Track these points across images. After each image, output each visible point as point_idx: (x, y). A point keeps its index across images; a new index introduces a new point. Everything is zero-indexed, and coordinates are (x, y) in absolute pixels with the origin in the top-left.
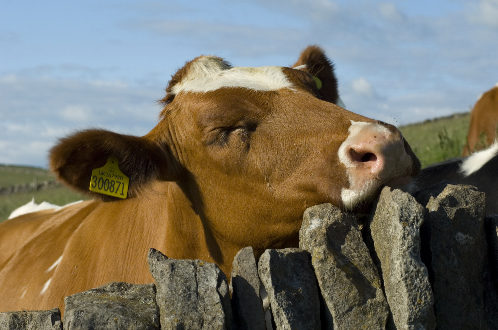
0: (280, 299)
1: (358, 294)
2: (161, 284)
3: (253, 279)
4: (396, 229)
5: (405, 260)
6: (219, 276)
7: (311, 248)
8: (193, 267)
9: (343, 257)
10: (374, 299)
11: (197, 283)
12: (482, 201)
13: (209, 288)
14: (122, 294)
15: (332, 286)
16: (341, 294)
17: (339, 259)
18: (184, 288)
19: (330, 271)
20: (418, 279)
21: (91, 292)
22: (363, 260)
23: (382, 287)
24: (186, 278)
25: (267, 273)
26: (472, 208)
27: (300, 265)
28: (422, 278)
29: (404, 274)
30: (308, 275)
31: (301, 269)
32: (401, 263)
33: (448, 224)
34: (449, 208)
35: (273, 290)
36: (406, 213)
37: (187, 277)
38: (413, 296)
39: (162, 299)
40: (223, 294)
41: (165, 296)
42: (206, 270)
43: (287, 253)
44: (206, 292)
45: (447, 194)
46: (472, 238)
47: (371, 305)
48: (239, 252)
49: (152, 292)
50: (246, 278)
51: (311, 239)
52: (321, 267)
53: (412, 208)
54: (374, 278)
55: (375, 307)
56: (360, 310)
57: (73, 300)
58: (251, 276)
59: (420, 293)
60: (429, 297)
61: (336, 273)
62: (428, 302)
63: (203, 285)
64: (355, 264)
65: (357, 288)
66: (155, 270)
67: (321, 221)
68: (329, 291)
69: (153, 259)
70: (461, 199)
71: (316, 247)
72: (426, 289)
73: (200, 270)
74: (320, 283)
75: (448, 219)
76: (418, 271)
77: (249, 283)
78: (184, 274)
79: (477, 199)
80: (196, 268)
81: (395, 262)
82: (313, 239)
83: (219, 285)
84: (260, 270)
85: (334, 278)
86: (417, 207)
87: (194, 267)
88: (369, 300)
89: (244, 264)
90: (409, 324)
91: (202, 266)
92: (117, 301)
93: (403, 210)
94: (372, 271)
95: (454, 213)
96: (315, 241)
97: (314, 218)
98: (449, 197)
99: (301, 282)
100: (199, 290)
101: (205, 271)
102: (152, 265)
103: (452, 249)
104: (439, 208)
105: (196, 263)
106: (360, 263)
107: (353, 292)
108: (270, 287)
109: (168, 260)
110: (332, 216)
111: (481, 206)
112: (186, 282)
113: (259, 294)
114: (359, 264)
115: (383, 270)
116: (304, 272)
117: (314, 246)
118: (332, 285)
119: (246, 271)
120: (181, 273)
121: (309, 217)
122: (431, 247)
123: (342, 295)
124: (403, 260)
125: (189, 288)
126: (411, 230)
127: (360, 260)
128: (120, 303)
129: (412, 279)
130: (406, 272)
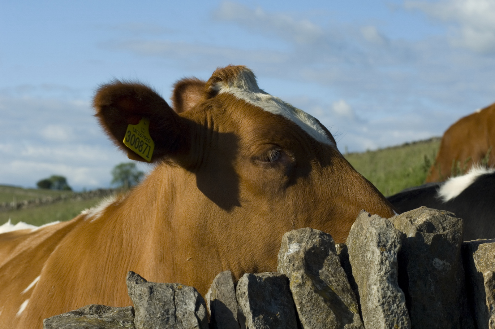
0: (258, 323)
1: (335, 319)
2: (139, 307)
3: (232, 303)
4: (373, 255)
5: (382, 286)
6: (197, 299)
7: (289, 272)
8: (171, 290)
9: (321, 282)
10: (352, 324)
11: (175, 306)
12: (459, 226)
13: (188, 312)
14: (100, 317)
15: (310, 311)
16: (318, 319)
17: (316, 283)
18: (163, 311)
19: (308, 295)
20: (395, 305)
21: (70, 314)
22: (341, 285)
23: (360, 312)
24: (164, 302)
25: (245, 297)
26: (449, 234)
27: (278, 289)
28: (400, 303)
29: (381, 299)
30: (286, 300)
31: (279, 294)
32: (378, 289)
33: (425, 250)
34: (426, 234)
35: (251, 314)
36: (384, 239)
37: (165, 300)
38: (390, 321)
39: (140, 322)
40: (201, 318)
41: (143, 319)
42: (185, 294)
43: (265, 277)
44: (184, 315)
45: (424, 219)
46: (449, 264)
48: (218, 276)
49: (131, 315)
50: (224, 302)
51: (289, 263)
52: (299, 292)
53: (390, 234)
54: (351, 303)
57: (51, 322)
58: (229, 300)
59: (397, 318)
60: (406, 323)
61: (313, 298)
62: (405, 327)
63: (182, 308)
64: (333, 289)
65: (335, 313)
66: (133, 293)
67: (299, 246)
68: (306, 316)
69: (132, 282)
70: (438, 225)
71: (294, 272)
72: (403, 315)
73: (178, 293)
74: (298, 307)
75: (426, 244)
76: (395, 297)
77: (227, 306)
78: (162, 297)
79: (454, 225)
80: (174, 291)
81: (373, 287)
82: (291, 263)
83: (197, 309)
84: (238, 294)
85: (312, 302)
86: (395, 232)
87: (173, 291)
88: (347, 325)
89: (223, 288)
91: (180, 289)
92: (96, 324)
93: (381, 235)
94: (349, 296)
95: (431, 239)
96: (294, 265)
97: (293, 242)
98: (426, 222)
99: (279, 306)
100: (177, 313)
101: (183, 295)
102: (131, 288)
103: (429, 275)
104: (417, 234)
105: (175, 287)
106: (338, 287)
107: (330, 317)
108: (248, 311)
109: (147, 283)
110: (310, 241)
111: (458, 232)
112: (164, 305)
113: (237, 318)
114: (336, 289)
115: (361, 296)
116: (282, 296)
117: (292, 271)
118: (309, 309)
119: (224, 295)
120: (159, 296)
121: (288, 242)
122: (408, 273)
123: (320, 320)
124: (380, 285)
125: (167, 311)
126: (388, 255)
127: (338, 285)
128: (98, 325)
129: (389, 305)
130: (384, 298)
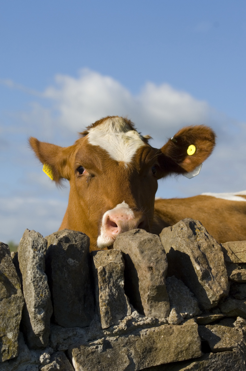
1: (6, 291)
4: (29, 253)
5: (34, 271)
10: (16, 295)
12: (85, 240)
20: (41, 282)
22: (11, 273)
23: (22, 289)
26: (78, 245)
28: (44, 281)
32: (31, 272)
33: (63, 253)
34: (64, 244)
36: (36, 244)
38: (37, 292)
45: (64, 235)
46: (77, 262)
47: (14, 298)
53: (40, 241)
54: (17, 283)
55: (16, 299)
56: (7, 300)
59: (42, 290)
60: (47, 293)
62: (47, 296)
64: (6, 275)
65: (6, 288)
70: (72, 238)
72: (46, 288)
75: (63, 250)
76: (41, 278)
79: (82, 239)
81: (28, 272)
86: (43, 240)
88: (13, 295)
90: (35, 308)
93: (34, 242)
94: (16, 279)
95: (67, 247)
98: (65, 237)
103: (65, 267)
104: (58, 243)
106: (9, 274)
107: (3, 290)
111: (84, 243)
115: (23, 280)
122: (52, 266)
124: (32, 271)
126: (38, 253)
129: (37, 282)
130: (34, 278)
